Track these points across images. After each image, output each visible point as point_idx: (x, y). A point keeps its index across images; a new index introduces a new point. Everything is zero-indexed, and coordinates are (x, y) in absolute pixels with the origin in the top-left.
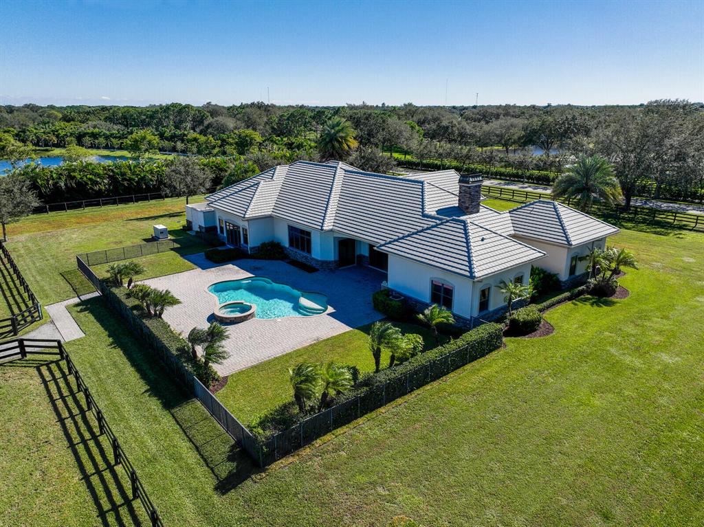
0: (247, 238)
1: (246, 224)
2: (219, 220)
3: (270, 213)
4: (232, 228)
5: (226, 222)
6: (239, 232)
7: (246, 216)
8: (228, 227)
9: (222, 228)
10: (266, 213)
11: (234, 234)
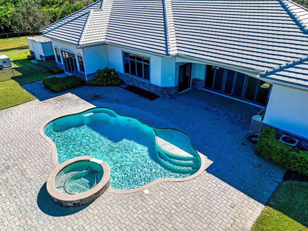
0: (83, 66)
1: (81, 52)
2: (56, 49)
3: (103, 40)
4: (67, 56)
5: (62, 51)
6: (75, 60)
7: (80, 43)
8: (64, 55)
9: (59, 57)
10: (100, 40)
11: (70, 61)
